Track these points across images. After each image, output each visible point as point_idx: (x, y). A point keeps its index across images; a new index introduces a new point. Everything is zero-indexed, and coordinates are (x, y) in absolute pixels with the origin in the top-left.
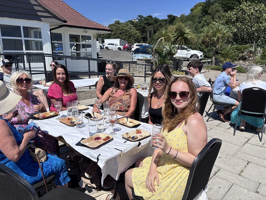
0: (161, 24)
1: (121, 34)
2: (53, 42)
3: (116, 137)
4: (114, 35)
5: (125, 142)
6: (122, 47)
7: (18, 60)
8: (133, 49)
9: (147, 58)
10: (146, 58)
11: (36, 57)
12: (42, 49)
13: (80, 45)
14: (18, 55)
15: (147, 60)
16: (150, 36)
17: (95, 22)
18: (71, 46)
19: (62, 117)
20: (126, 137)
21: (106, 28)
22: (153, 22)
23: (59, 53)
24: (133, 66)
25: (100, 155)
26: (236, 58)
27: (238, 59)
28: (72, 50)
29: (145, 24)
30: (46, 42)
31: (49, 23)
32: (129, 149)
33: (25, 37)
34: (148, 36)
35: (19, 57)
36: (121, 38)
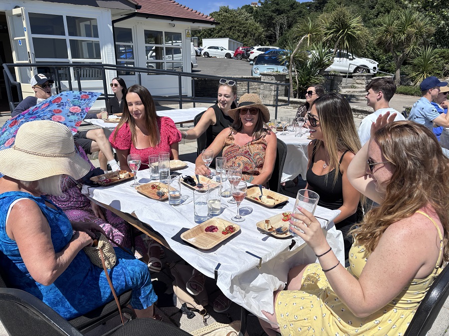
0: (301, 12)
1: (230, 29)
2: (117, 43)
3: (245, 228)
4: (219, 32)
5: (264, 239)
6: (232, 53)
7: (59, 75)
8: (252, 57)
9: (279, 72)
10: (277, 71)
11: (90, 71)
12: (99, 57)
13: (163, 49)
14: (59, 66)
15: (279, 75)
16: (281, 34)
17: (188, 9)
18: (148, 50)
19: (140, 181)
20: (265, 227)
21: (208, 18)
22: (287, 8)
23: (127, 63)
24: (253, 87)
25: (219, 265)
26: (440, 72)
27: (444, 74)
28: (149, 58)
29: (273, 11)
30: (105, 44)
31: (110, 10)
32: (274, 254)
33: (70, 34)
34: (278, 33)
35: (60, 69)
36: (231, 38)
